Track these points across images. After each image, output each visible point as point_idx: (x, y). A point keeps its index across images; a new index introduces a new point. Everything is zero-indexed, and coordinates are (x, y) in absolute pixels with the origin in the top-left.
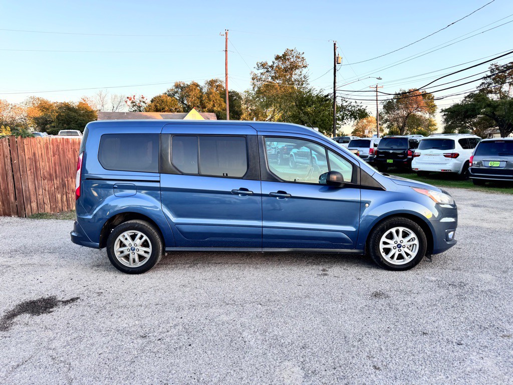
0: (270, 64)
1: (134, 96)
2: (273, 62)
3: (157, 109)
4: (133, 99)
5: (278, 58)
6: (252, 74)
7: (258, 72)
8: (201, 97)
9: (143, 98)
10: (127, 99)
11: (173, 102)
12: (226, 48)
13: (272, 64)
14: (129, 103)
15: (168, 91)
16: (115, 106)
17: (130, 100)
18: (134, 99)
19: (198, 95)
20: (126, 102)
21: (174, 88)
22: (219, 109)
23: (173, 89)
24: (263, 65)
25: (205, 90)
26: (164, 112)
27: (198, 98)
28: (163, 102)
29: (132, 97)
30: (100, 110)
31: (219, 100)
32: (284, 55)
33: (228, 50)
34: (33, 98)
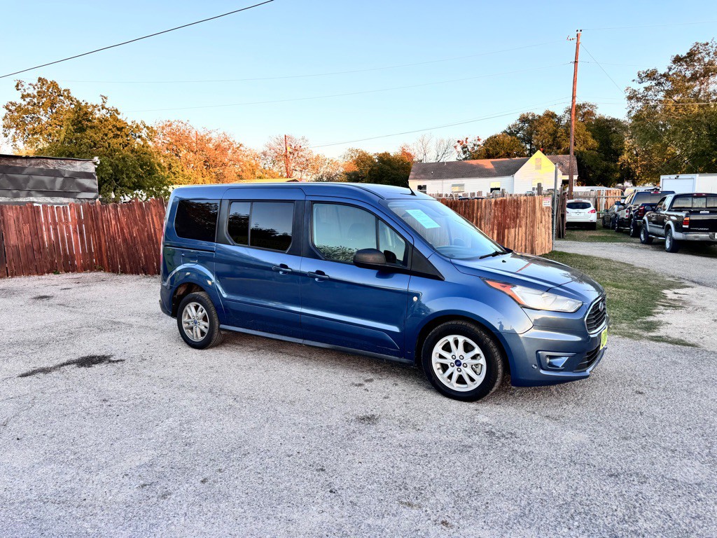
0: (662, 70)
1: (467, 139)
2: (670, 69)
3: (488, 154)
4: (464, 143)
5: (678, 60)
6: (629, 91)
7: (640, 88)
8: (556, 132)
9: (479, 140)
10: (457, 144)
11: (512, 143)
12: (576, 58)
13: (668, 70)
14: (459, 148)
15: (510, 128)
16: (440, 154)
17: (461, 144)
18: (466, 142)
19: (551, 131)
20: (455, 147)
21: (518, 122)
22: (582, 149)
23: (516, 125)
24: (651, 75)
25: (563, 122)
26: (499, 158)
27: (551, 135)
28: (498, 144)
29: (464, 140)
30: (421, 161)
31: (584, 135)
32: (691, 54)
33: (579, 59)
34: (352, 150)
